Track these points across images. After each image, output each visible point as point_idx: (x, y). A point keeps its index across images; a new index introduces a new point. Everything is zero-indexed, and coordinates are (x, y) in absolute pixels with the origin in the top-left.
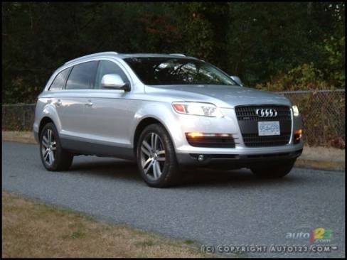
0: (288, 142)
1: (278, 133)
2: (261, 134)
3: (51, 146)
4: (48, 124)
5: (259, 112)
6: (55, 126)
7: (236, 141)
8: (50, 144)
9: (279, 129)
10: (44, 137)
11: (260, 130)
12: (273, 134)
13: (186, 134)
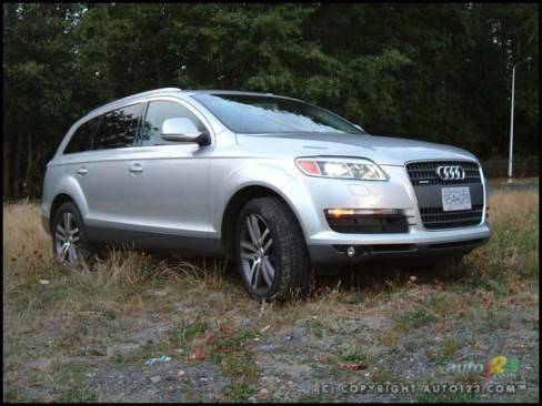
0: (480, 220)
1: (469, 206)
2: (446, 208)
3: (71, 238)
4: (65, 205)
5: (442, 170)
6: (76, 206)
7: (411, 221)
8: (69, 235)
9: (469, 200)
10: (59, 228)
11: (444, 202)
12: (462, 208)
13: (326, 211)
